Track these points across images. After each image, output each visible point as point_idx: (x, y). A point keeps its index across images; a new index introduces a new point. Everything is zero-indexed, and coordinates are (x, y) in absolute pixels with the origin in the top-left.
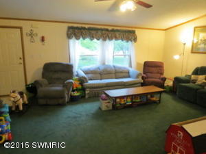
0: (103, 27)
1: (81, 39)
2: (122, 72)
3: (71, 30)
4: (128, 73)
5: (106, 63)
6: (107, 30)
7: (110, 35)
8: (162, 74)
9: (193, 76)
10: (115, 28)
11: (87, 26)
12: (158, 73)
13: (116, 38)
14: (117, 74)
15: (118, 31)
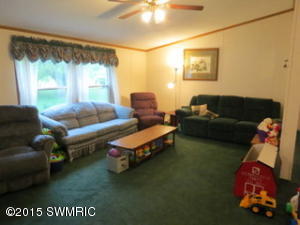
0: (73, 42)
1: (39, 61)
2: (106, 112)
3: (19, 43)
4: (114, 111)
5: (80, 100)
6: (80, 47)
7: (84, 55)
8: (155, 108)
9: (193, 107)
10: (91, 45)
11: (49, 39)
12: (151, 107)
13: (93, 61)
14: (101, 116)
15: (95, 49)
